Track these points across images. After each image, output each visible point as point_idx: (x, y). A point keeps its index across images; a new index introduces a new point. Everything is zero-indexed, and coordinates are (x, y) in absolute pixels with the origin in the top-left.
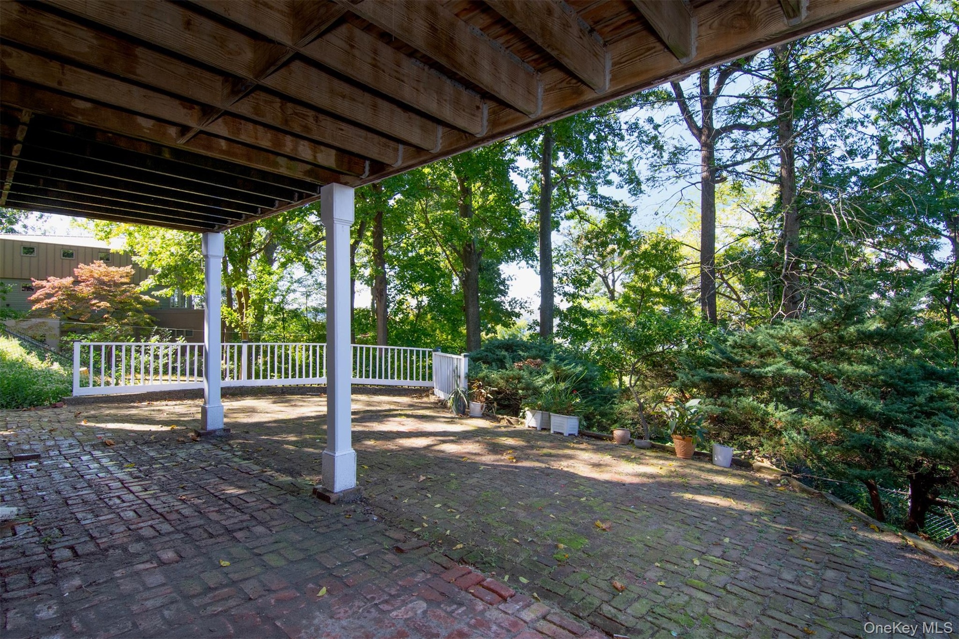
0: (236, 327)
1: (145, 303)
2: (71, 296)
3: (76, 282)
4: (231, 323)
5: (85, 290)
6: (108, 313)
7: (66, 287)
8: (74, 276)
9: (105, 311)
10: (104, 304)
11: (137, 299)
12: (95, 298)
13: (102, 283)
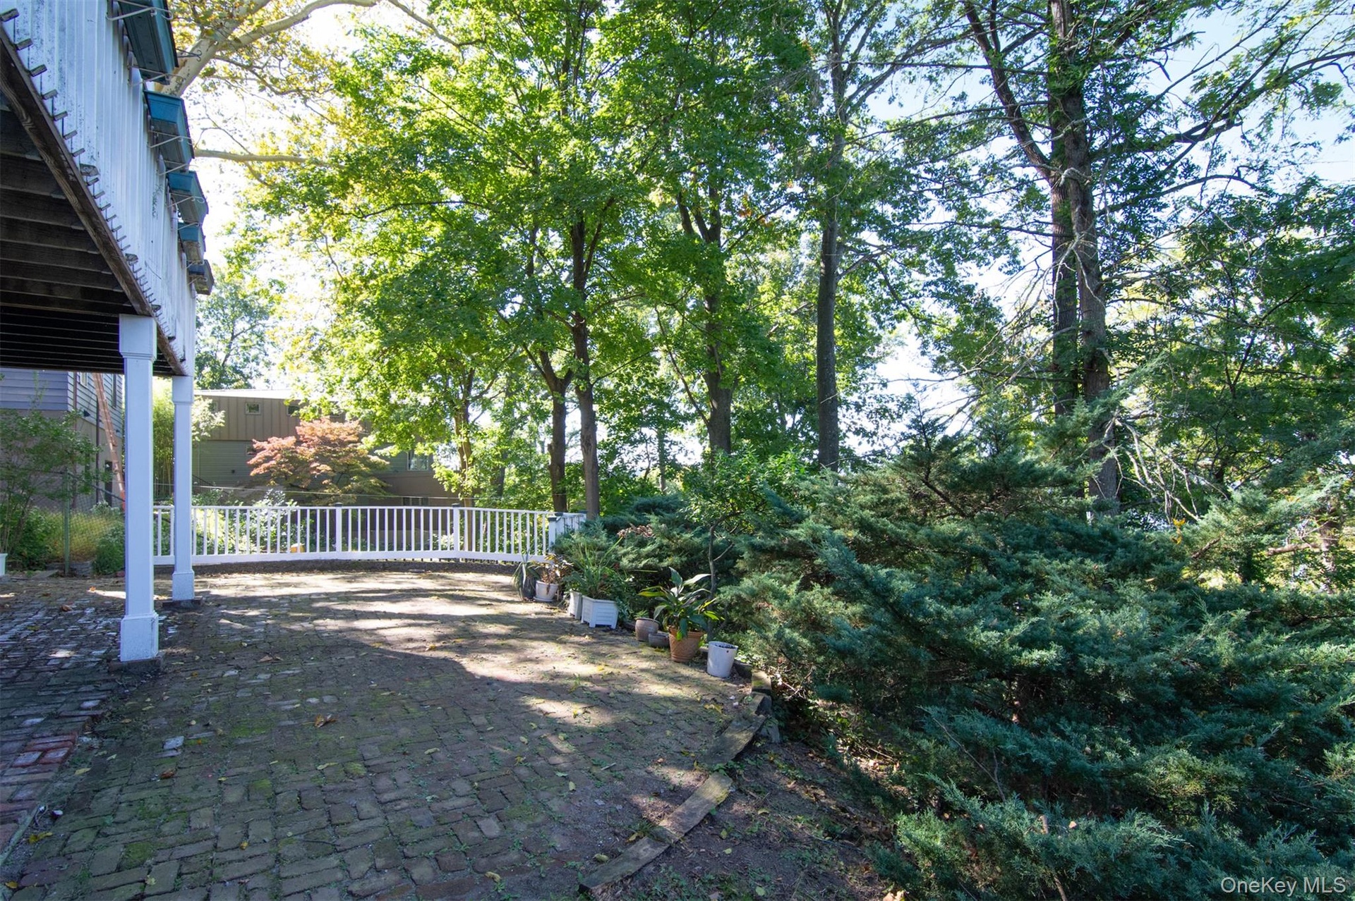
0: (457, 492)
1: (373, 465)
2: (292, 459)
3: (298, 443)
4: (451, 486)
5: (307, 452)
6: (328, 478)
7: (287, 449)
8: (297, 436)
9: (325, 475)
10: (324, 468)
11: (365, 460)
12: (316, 460)
13: (325, 441)
